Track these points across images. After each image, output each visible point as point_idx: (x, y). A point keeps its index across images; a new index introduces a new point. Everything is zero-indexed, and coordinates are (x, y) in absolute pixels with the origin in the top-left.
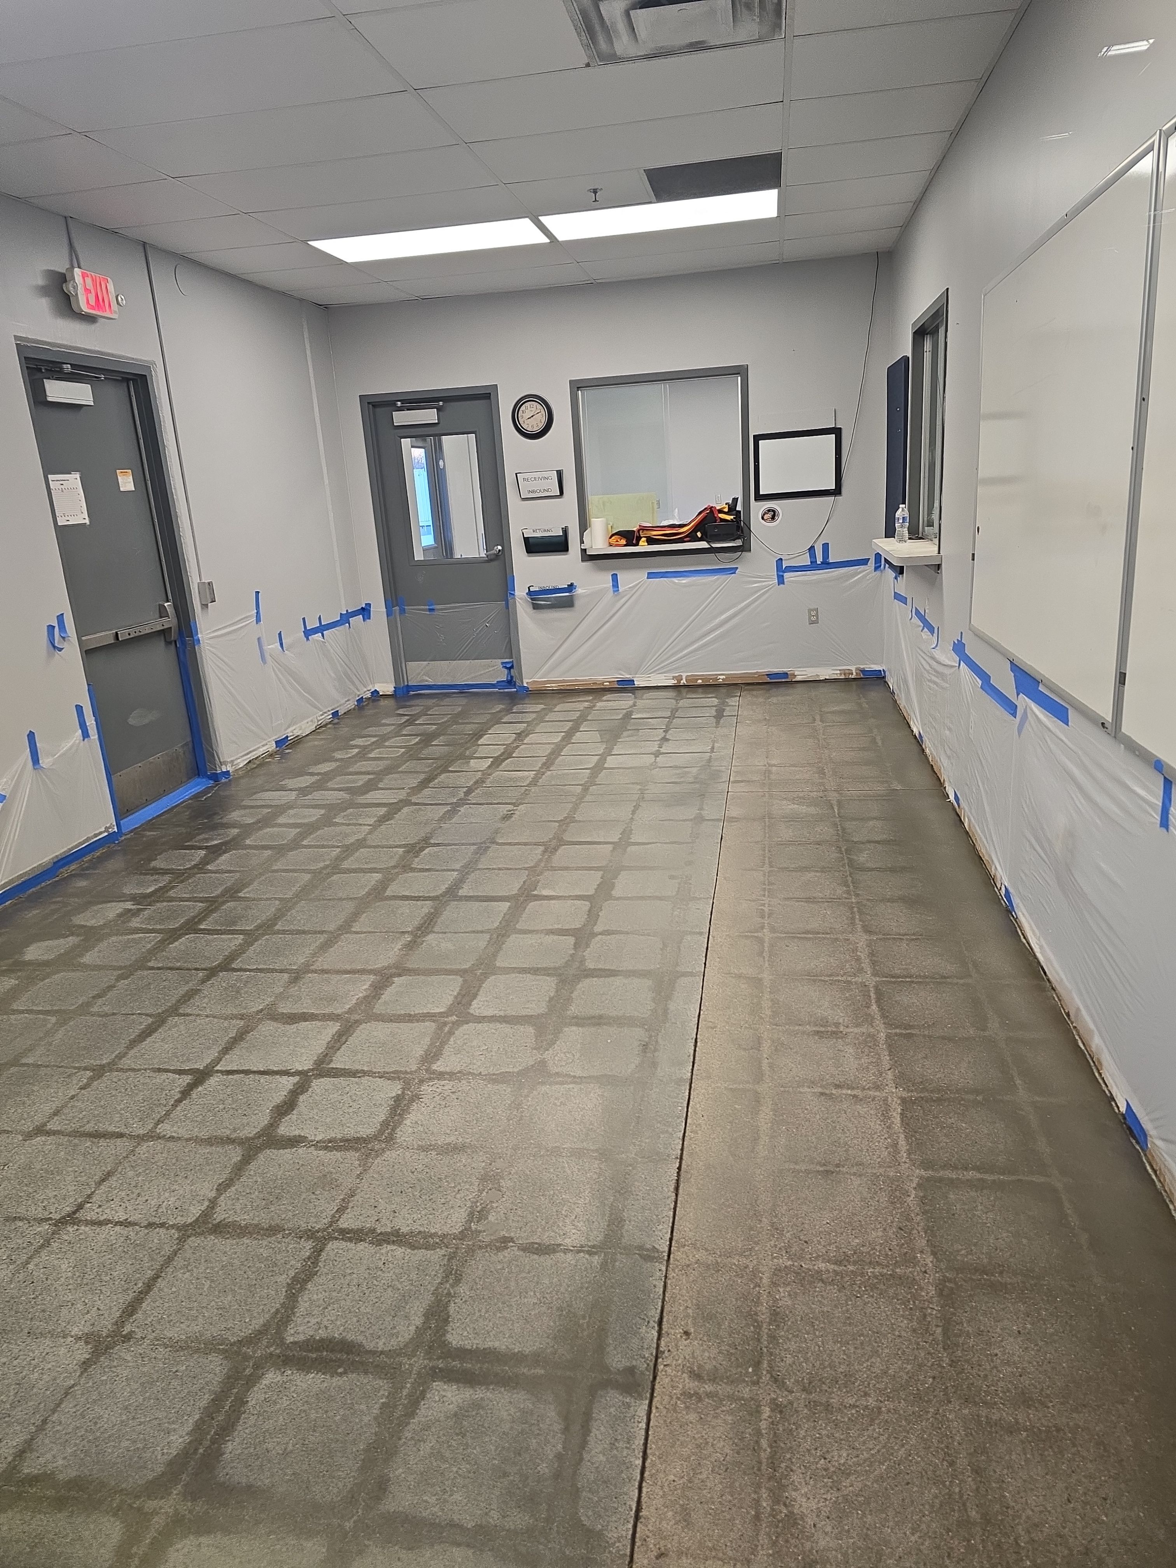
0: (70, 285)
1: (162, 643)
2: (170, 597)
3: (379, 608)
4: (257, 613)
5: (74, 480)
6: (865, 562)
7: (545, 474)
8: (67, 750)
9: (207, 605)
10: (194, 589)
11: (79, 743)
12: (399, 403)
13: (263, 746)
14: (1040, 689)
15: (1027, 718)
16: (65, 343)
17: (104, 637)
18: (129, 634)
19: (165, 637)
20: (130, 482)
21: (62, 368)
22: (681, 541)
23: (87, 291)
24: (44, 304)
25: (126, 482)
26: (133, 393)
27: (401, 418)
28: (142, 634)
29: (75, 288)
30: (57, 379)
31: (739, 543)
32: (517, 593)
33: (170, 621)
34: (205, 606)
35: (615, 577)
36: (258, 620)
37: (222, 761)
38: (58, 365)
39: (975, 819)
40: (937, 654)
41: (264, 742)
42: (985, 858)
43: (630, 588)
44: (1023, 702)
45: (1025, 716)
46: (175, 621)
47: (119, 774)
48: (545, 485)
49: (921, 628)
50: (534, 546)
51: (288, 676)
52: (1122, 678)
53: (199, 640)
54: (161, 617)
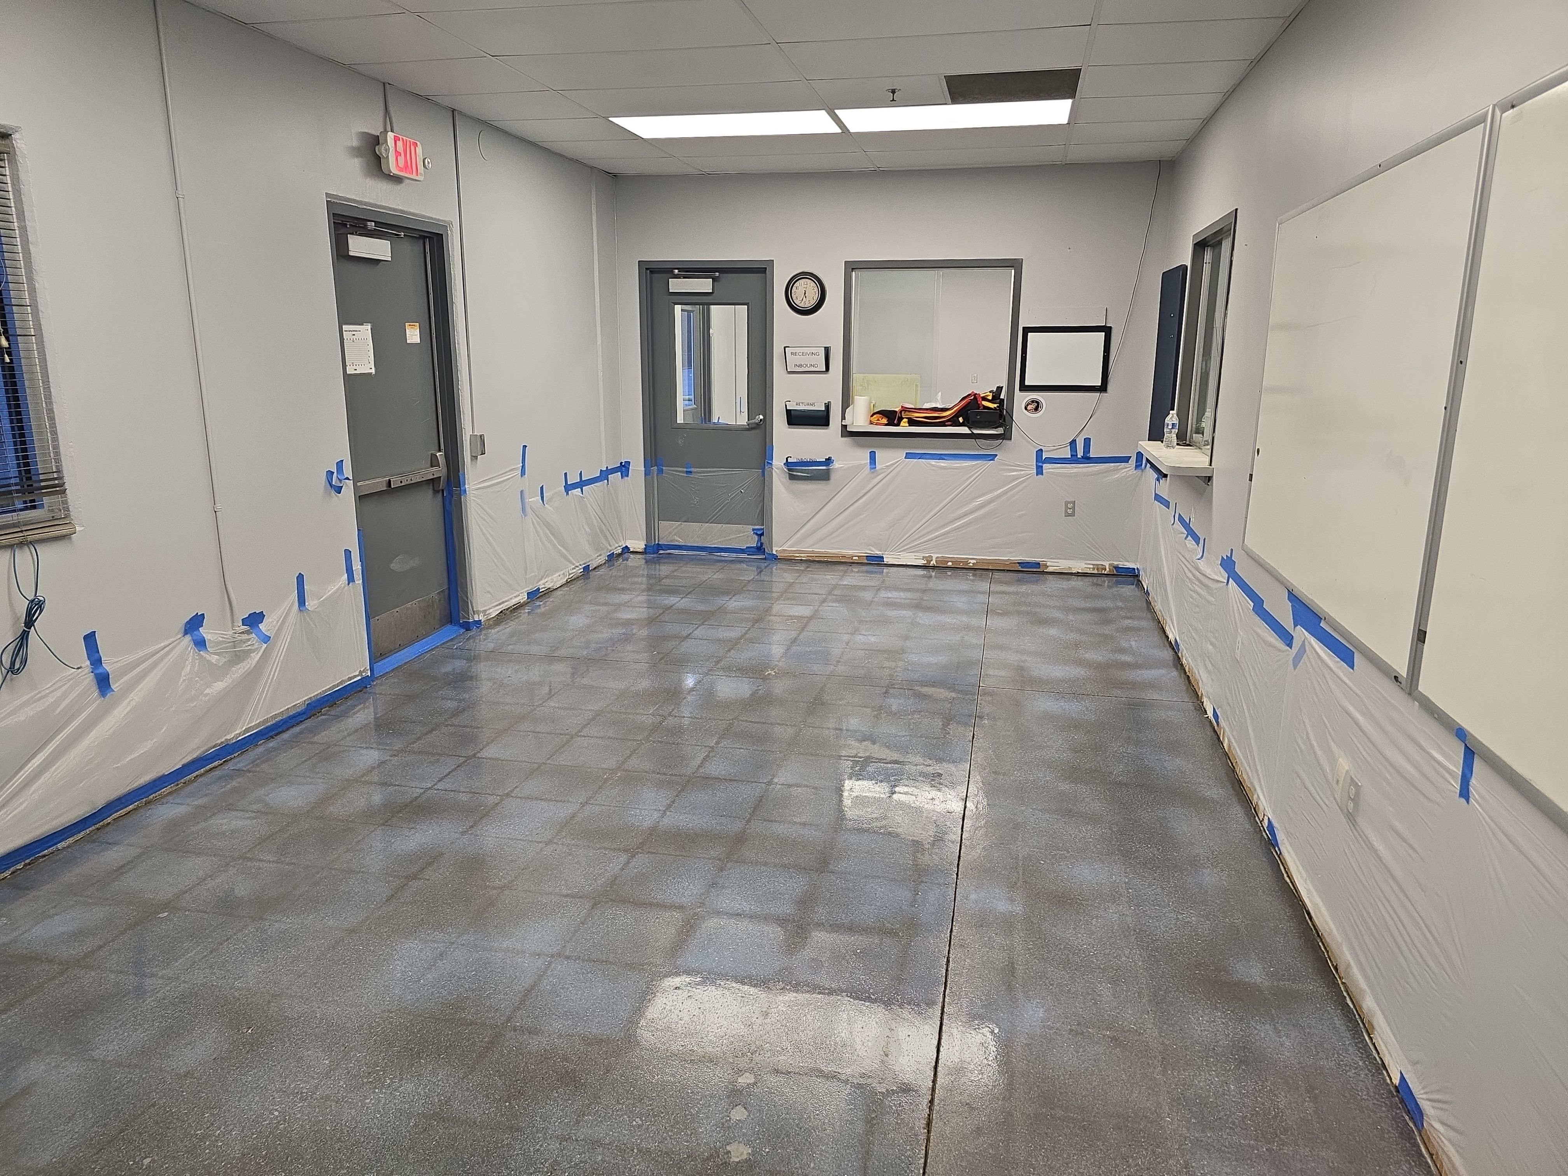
0: (383, 148)
1: (431, 492)
2: (442, 447)
3: (638, 466)
4: (522, 466)
5: (365, 331)
6: (1126, 459)
7: (814, 350)
8: (332, 595)
9: (476, 457)
10: (466, 440)
11: (344, 587)
12: (676, 271)
13: (515, 597)
14: (1321, 625)
15: (1305, 651)
16: (372, 201)
17: (378, 483)
18: (401, 482)
19: (433, 486)
20: (416, 335)
21: (366, 225)
22: (942, 424)
23: (398, 154)
24: (356, 164)
25: (413, 335)
26: (428, 250)
27: (677, 285)
28: (413, 482)
29: (387, 150)
30: (360, 235)
31: (1000, 431)
32: (774, 462)
33: (440, 471)
34: (474, 458)
35: (873, 455)
36: (523, 473)
37: (475, 610)
38: (363, 222)
39: (1236, 741)
40: (1202, 564)
41: (517, 593)
42: (1247, 784)
43: (887, 466)
44: (1300, 634)
45: (1302, 650)
46: (445, 470)
47: (377, 618)
48: (812, 360)
49: (1185, 535)
50: (795, 419)
51: (546, 529)
52: (1421, 636)
53: (465, 491)
54: (432, 466)
